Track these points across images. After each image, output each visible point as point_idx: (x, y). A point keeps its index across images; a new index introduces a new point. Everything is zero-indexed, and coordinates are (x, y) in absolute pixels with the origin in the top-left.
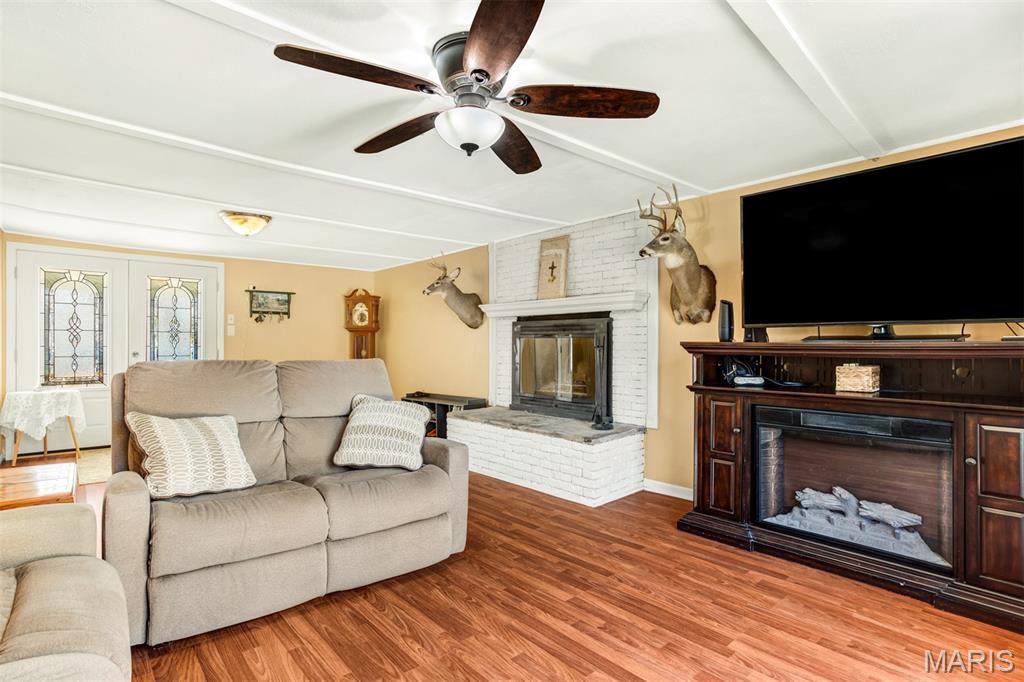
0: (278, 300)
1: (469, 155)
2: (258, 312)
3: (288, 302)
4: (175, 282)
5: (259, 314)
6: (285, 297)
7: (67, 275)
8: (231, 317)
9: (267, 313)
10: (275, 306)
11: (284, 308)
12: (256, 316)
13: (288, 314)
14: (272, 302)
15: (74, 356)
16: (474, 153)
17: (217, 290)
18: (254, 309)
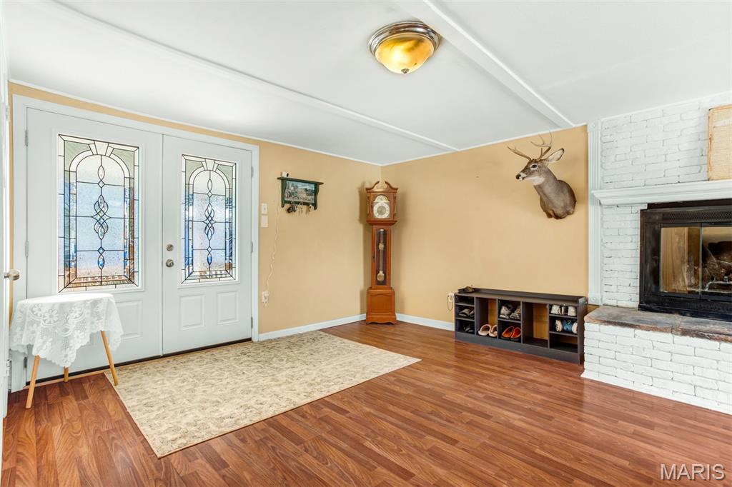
0: (306, 190)
2: (289, 202)
3: (316, 192)
4: (210, 165)
5: (290, 205)
6: (312, 187)
7: (92, 146)
8: (264, 206)
9: (298, 203)
10: (303, 196)
11: (310, 199)
12: (287, 206)
13: (315, 205)
14: (301, 191)
15: (101, 250)
17: (252, 176)
18: (286, 199)
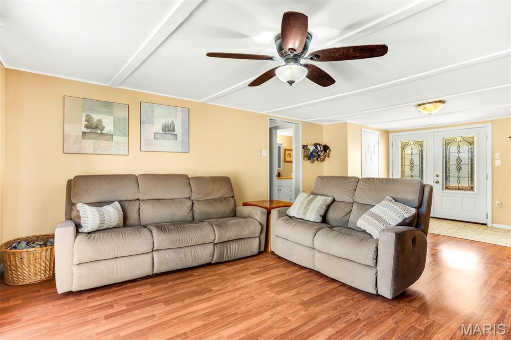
1: (291, 85)
4: (459, 139)
8: (498, 155)
16: (293, 84)
17: (487, 139)
